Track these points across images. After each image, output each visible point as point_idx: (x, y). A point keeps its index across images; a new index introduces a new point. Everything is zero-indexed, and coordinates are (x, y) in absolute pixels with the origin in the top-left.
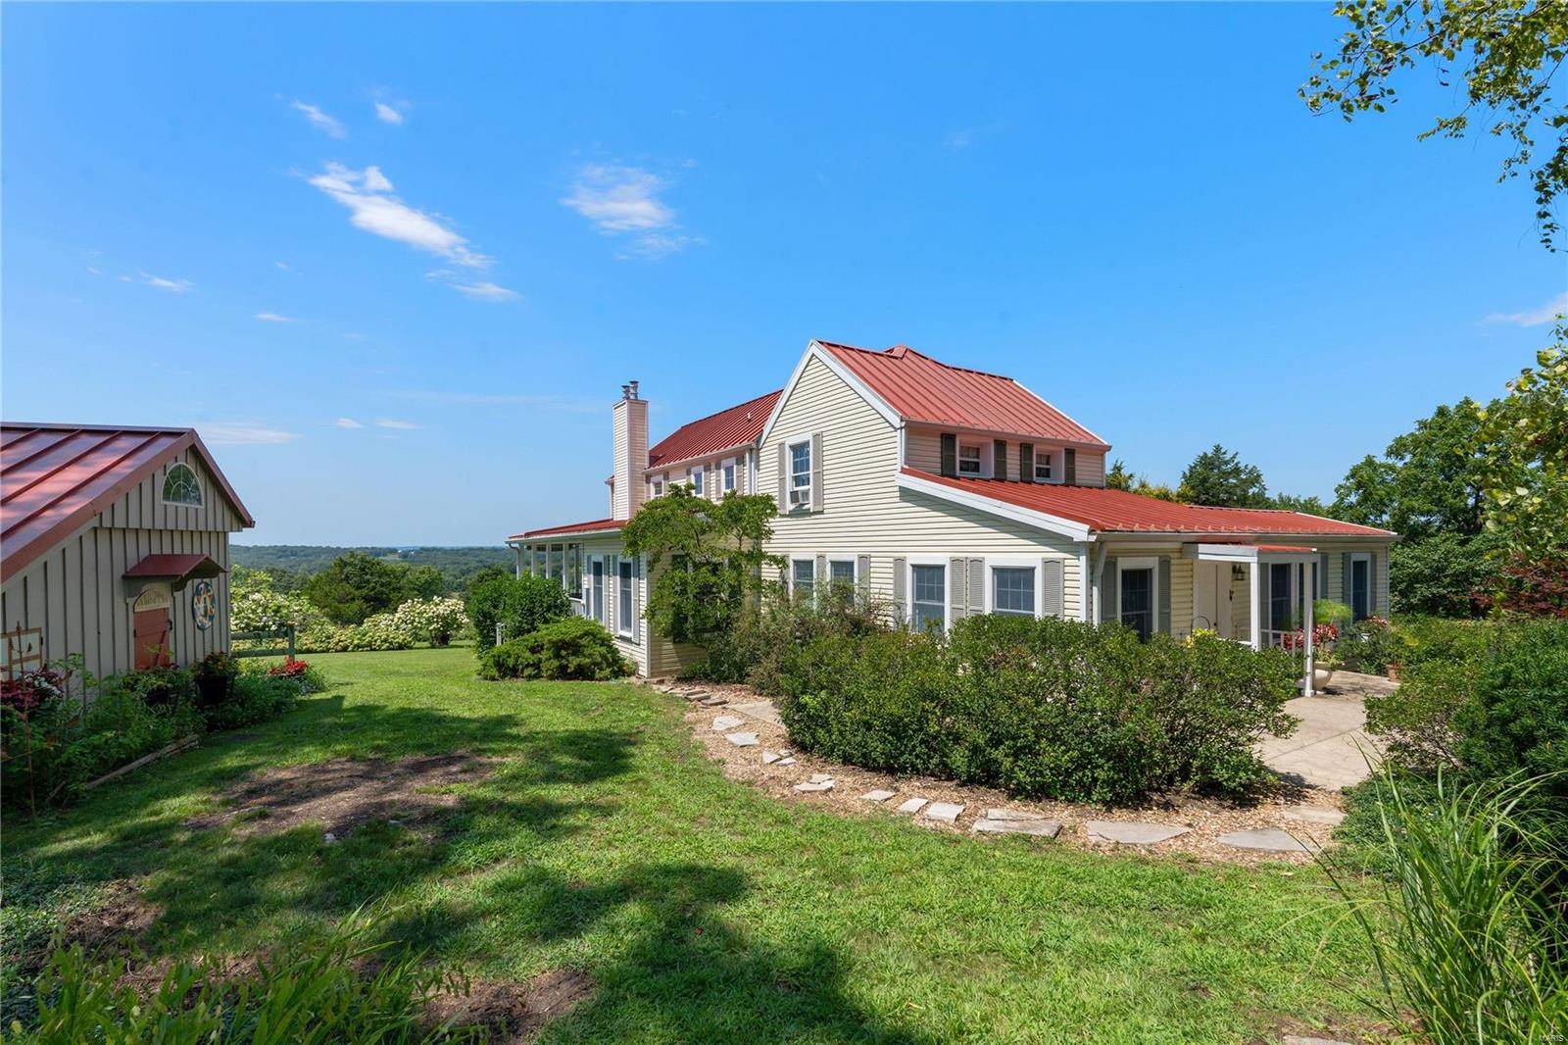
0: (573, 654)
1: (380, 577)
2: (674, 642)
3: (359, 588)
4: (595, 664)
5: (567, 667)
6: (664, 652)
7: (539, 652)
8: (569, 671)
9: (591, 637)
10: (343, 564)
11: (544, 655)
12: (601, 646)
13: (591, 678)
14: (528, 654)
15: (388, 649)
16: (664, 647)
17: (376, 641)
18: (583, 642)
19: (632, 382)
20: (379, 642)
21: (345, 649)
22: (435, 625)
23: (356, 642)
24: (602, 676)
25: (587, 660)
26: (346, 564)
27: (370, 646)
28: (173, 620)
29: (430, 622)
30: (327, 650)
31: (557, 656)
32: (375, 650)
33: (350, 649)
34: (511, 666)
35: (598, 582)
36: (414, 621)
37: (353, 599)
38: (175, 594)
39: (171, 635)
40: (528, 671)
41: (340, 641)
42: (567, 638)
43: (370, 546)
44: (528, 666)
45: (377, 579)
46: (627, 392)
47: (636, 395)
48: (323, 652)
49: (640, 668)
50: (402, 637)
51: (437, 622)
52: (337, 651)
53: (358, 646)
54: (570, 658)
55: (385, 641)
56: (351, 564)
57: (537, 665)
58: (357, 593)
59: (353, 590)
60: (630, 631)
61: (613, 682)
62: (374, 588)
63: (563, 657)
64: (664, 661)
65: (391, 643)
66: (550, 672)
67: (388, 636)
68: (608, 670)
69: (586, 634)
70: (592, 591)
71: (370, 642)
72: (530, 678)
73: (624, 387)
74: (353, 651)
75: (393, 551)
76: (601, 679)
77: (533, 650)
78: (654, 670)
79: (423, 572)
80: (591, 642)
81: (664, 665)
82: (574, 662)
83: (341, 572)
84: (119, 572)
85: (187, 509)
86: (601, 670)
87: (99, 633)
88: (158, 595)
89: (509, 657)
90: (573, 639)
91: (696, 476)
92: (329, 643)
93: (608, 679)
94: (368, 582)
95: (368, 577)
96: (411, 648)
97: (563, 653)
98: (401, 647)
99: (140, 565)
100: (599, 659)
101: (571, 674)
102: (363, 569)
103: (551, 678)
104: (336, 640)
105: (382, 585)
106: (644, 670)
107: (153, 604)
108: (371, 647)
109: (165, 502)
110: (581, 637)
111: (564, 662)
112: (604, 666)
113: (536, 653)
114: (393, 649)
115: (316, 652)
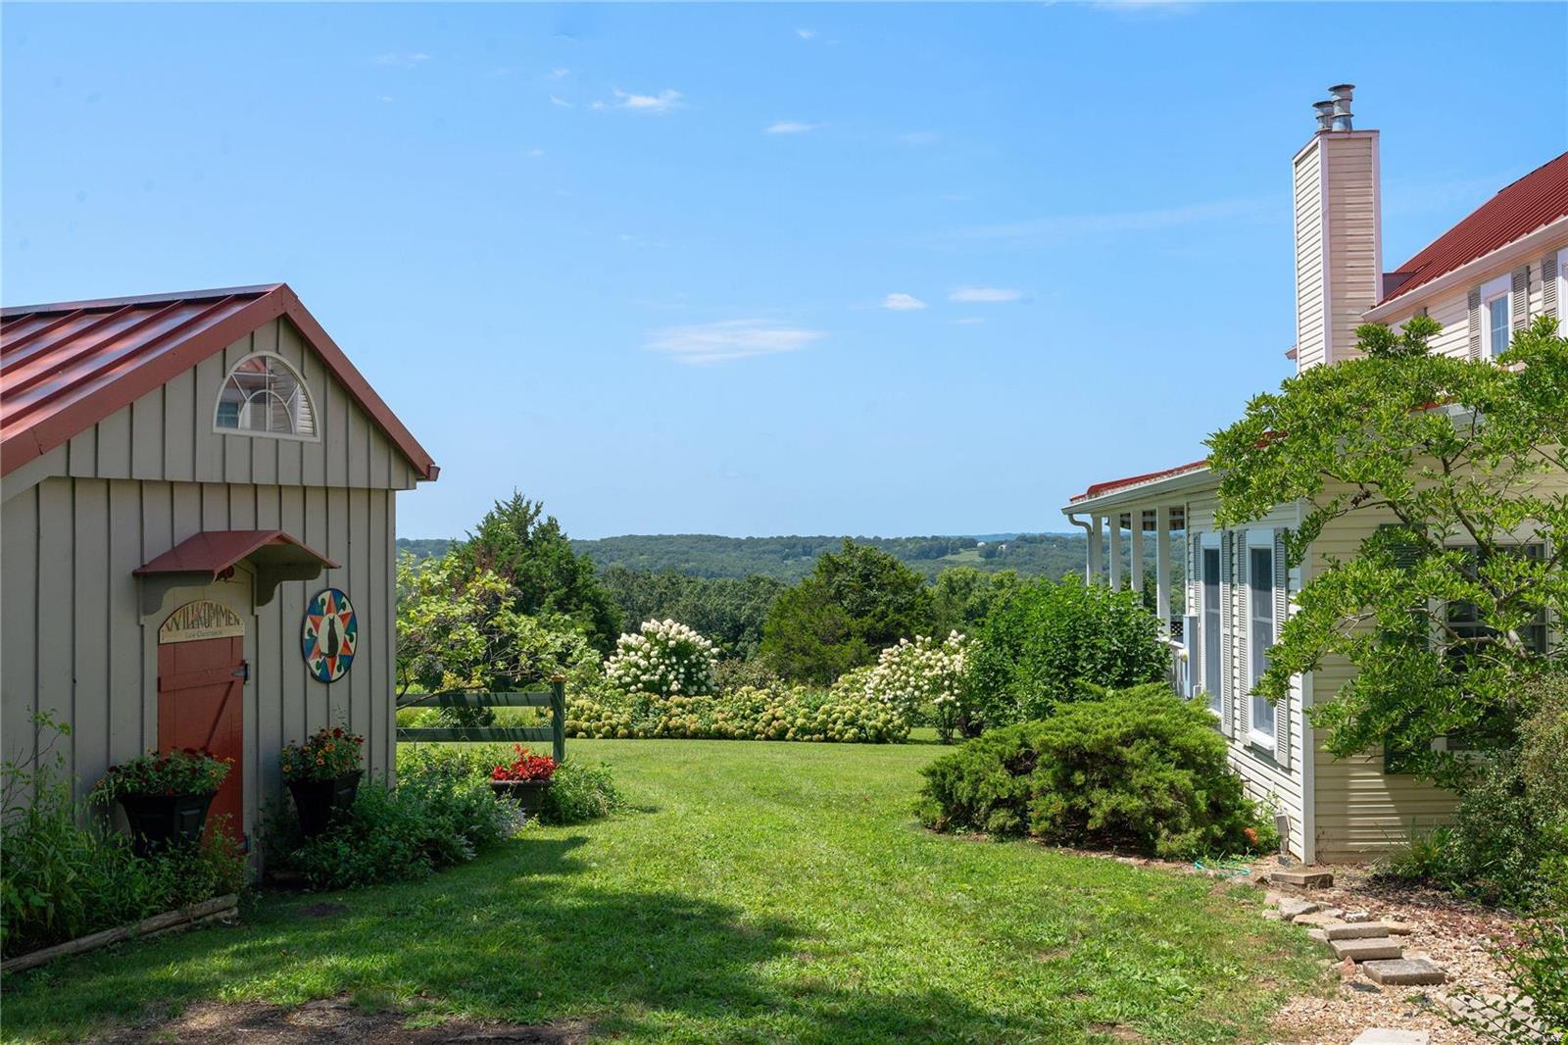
0: (1105, 784)
1: (895, 593)
2: (1387, 772)
3: (859, 614)
4: (1160, 815)
5: (1084, 816)
6: (1355, 797)
7: (1027, 771)
8: (1091, 825)
9: (1153, 742)
10: (833, 567)
11: (1039, 778)
12: (1180, 766)
13: (1148, 852)
14: (1001, 774)
15: (856, 740)
16: (1355, 783)
17: (835, 722)
18: (1130, 754)
19: (1336, 89)
20: (839, 726)
21: (781, 736)
22: (945, 696)
23: (800, 721)
24: (1174, 846)
25: (1136, 802)
26: (838, 567)
27: (825, 731)
28: (250, 661)
29: (937, 687)
30: (749, 736)
31: (1064, 785)
32: (832, 740)
33: (790, 735)
34: (964, 800)
35: (1213, 601)
36: (907, 683)
37: (848, 636)
38: (258, 610)
39: (248, 691)
40: (1000, 817)
41: (774, 718)
42: (1088, 742)
43: (929, 536)
44: (998, 803)
45: (890, 597)
46: (1327, 118)
47: (1347, 119)
48: (744, 737)
49: (1292, 835)
50: (882, 716)
51: (950, 688)
52: (768, 738)
53: (803, 730)
54: (1097, 794)
55: (852, 722)
56: (845, 567)
57: (1015, 804)
58: (854, 624)
59: (847, 619)
60: (1270, 733)
61: (1209, 868)
62: (884, 615)
63: (1080, 790)
64: (1355, 821)
65: (862, 728)
66: (1045, 824)
67: (858, 712)
68: (1193, 835)
69: (1142, 733)
70: (1202, 625)
71: (824, 723)
72: (1003, 833)
73: (1319, 105)
74: (795, 739)
75: (969, 543)
76: (1170, 857)
77: (1018, 765)
78: (1322, 845)
79: (1000, 585)
80: (1155, 755)
81: (1354, 833)
82: (1104, 803)
83: (829, 583)
84: (127, 562)
85: (277, 441)
86: (1176, 830)
87: (74, 681)
88: (218, 612)
89: (961, 778)
90: (1107, 744)
91: (1491, 306)
92: (756, 721)
93: (1191, 859)
94: (874, 601)
95: (874, 593)
96: (903, 741)
97: (1079, 778)
98: (881, 738)
99: (175, 551)
100: (1169, 803)
101: (1097, 834)
102: (865, 577)
103: (1051, 840)
104: (766, 716)
105: (898, 610)
106: (1298, 843)
107: (203, 629)
108: (824, 734)
109: (224, 430)
110: (1126, 741)
111: (1080, 802)
112: (1185, 820)
113: (1021, 773)
114: (866, 741)
115: (732, 737)
